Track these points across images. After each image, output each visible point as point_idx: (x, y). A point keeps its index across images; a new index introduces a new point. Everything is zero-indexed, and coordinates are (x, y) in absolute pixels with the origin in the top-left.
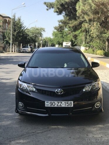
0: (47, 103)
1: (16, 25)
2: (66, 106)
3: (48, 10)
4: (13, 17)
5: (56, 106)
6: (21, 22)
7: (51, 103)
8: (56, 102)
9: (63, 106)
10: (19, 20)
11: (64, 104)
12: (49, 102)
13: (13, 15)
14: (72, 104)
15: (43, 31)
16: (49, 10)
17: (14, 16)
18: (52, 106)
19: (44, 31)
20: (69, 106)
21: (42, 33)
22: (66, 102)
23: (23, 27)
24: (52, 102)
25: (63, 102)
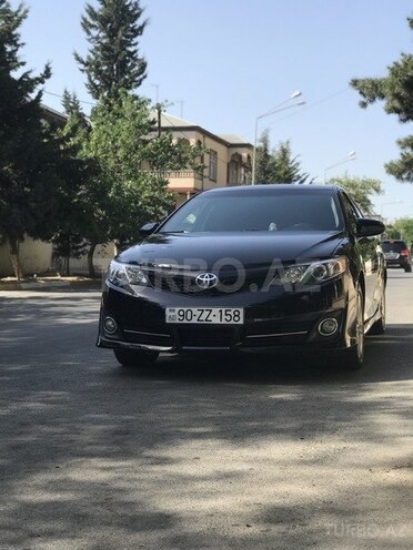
0: (172, 314)
1: (268, 172)
2: (224, 322)
3: (364, 105)
4: (261, 144)
5: (194, 321)
6: (291, 158)
7: (181, 313)
8: (195, 310)
9: (216, 321)
10: (285, 152)
11: (216, 316)
12: (177, 309)
13: (259, 136)
14: (241, 315)
15: (373, 191)
16: (369, 106)
17: (265, 140)
18: (185, 321)
19: (377, 190)
20: (232, 322)
21: (369, 197)
22: (224, 310)
23: (299, 177)
24: (185, 309)
25: (216, 311)
